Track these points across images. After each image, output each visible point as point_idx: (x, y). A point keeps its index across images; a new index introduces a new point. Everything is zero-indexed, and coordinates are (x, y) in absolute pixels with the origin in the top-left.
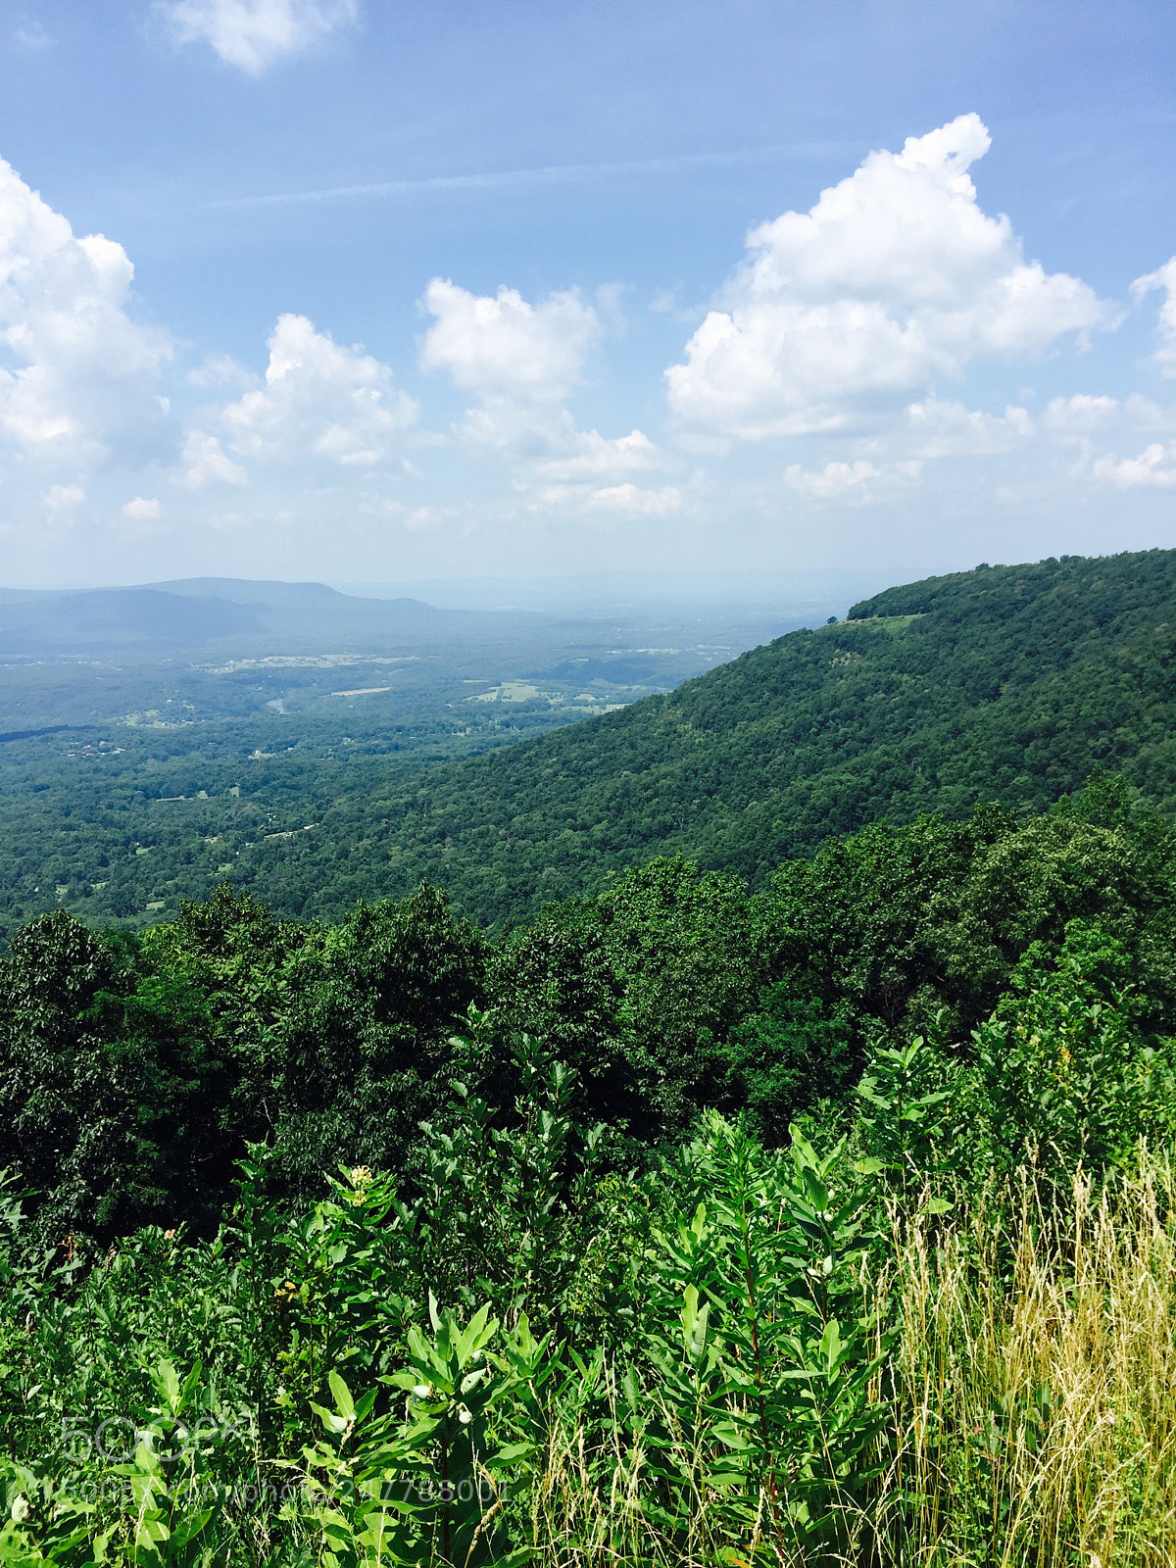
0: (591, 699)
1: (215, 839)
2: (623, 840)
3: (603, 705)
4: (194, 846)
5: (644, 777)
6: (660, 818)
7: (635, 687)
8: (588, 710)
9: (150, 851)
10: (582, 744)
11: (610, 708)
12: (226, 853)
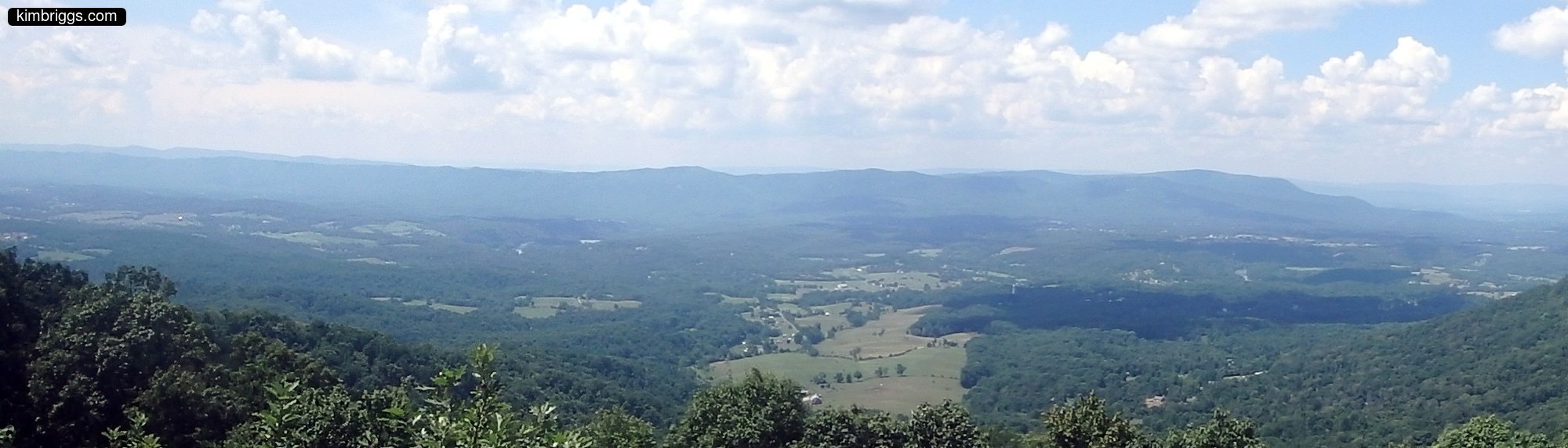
0: (1493, 286)
1: (1186, 375)
2: (1510, 405)
3: (1501, 292)
4: (1170, 379)
5: (1531, 353)
6: (1542, 386)
7: (1528, 278)
8: (1489, 295)
9: (1136, 379)
10: (1482, 323)
11: (1507, 294)
12: (1193, 387)
